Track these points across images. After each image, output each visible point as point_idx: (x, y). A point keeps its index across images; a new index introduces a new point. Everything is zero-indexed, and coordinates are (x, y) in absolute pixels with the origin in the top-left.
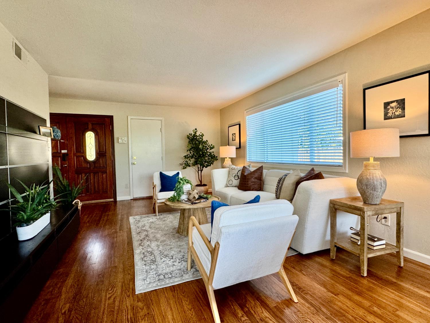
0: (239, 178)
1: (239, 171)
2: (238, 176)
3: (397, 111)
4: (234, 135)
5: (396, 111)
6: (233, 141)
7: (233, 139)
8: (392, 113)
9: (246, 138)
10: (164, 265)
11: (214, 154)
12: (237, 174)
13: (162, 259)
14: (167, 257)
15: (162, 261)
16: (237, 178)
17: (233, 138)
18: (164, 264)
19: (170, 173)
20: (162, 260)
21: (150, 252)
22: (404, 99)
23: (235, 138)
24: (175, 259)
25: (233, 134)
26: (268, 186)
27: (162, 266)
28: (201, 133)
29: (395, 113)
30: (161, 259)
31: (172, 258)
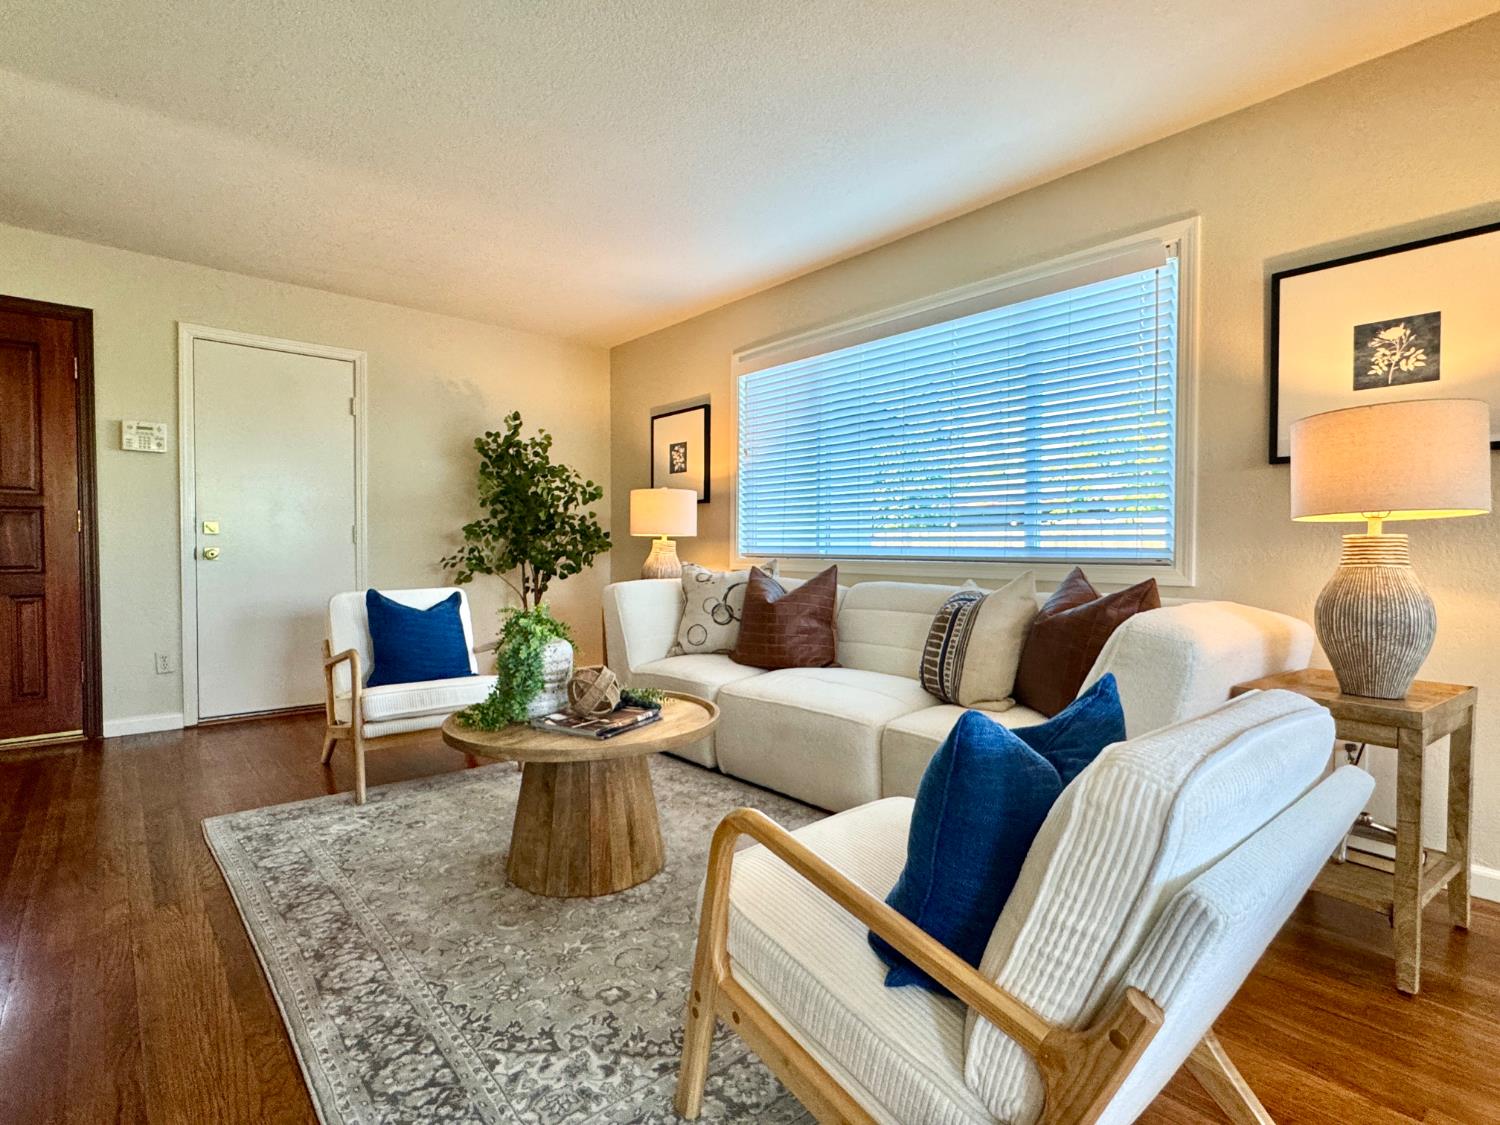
0: (731, 616)
1: (730, 589)
2: (729, 609)
3: (1408, 358)
4: (682, 450)
5: (1402, 357)
6: (672, 471)
7: (672, 466)
8: (1389, 365)
9: (738, 461)
10: (524, 1103)
11: (594, 524)
12: (725, 598)
13: (497, 1062)
14: (521, 1047)
15: (503, 1080)
16: (723, 617)
17: (672, 460)
18: (524, 1096)
19: (422, 598)
20: (499, 1069)
21: (401, 1030)
22: (1437, 315)
23: (685, 462)
24: (573, 1049)
25: (672, 447)
26: (865, 646)
27: (517, 1112)
28: (541, 431)
29: (1397, 364)
30: (492, 1064)
31: (555, 1049)
